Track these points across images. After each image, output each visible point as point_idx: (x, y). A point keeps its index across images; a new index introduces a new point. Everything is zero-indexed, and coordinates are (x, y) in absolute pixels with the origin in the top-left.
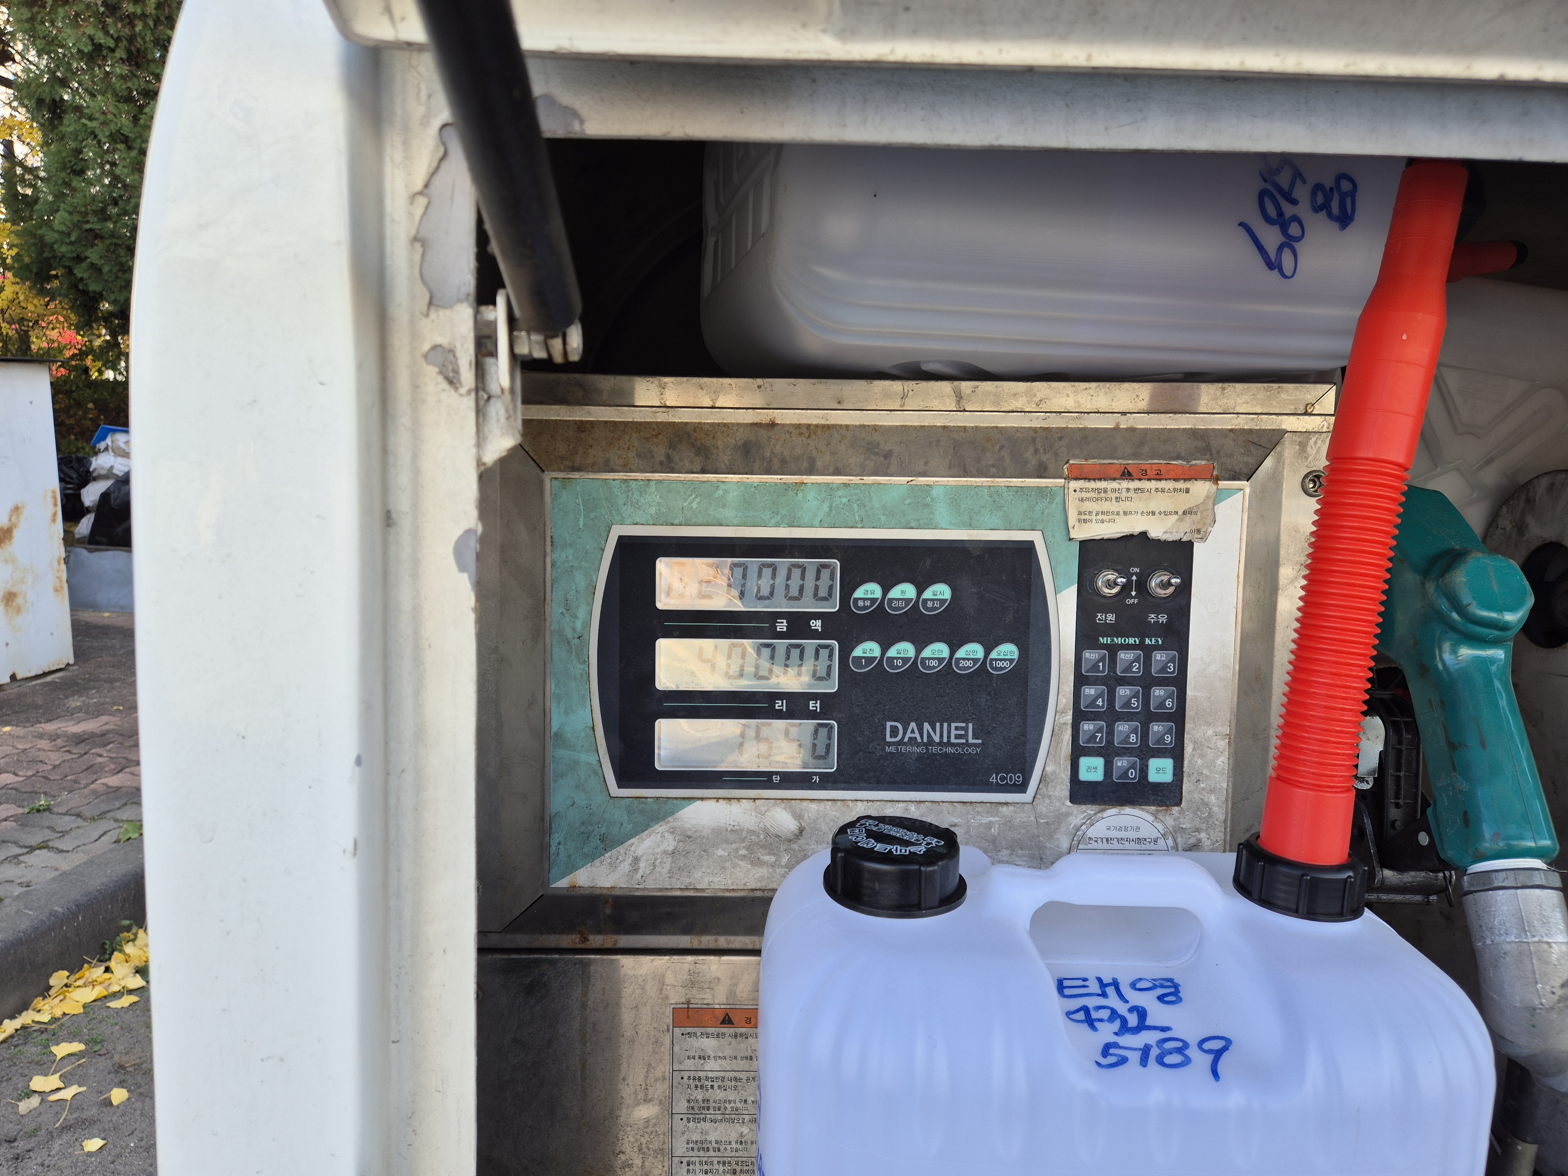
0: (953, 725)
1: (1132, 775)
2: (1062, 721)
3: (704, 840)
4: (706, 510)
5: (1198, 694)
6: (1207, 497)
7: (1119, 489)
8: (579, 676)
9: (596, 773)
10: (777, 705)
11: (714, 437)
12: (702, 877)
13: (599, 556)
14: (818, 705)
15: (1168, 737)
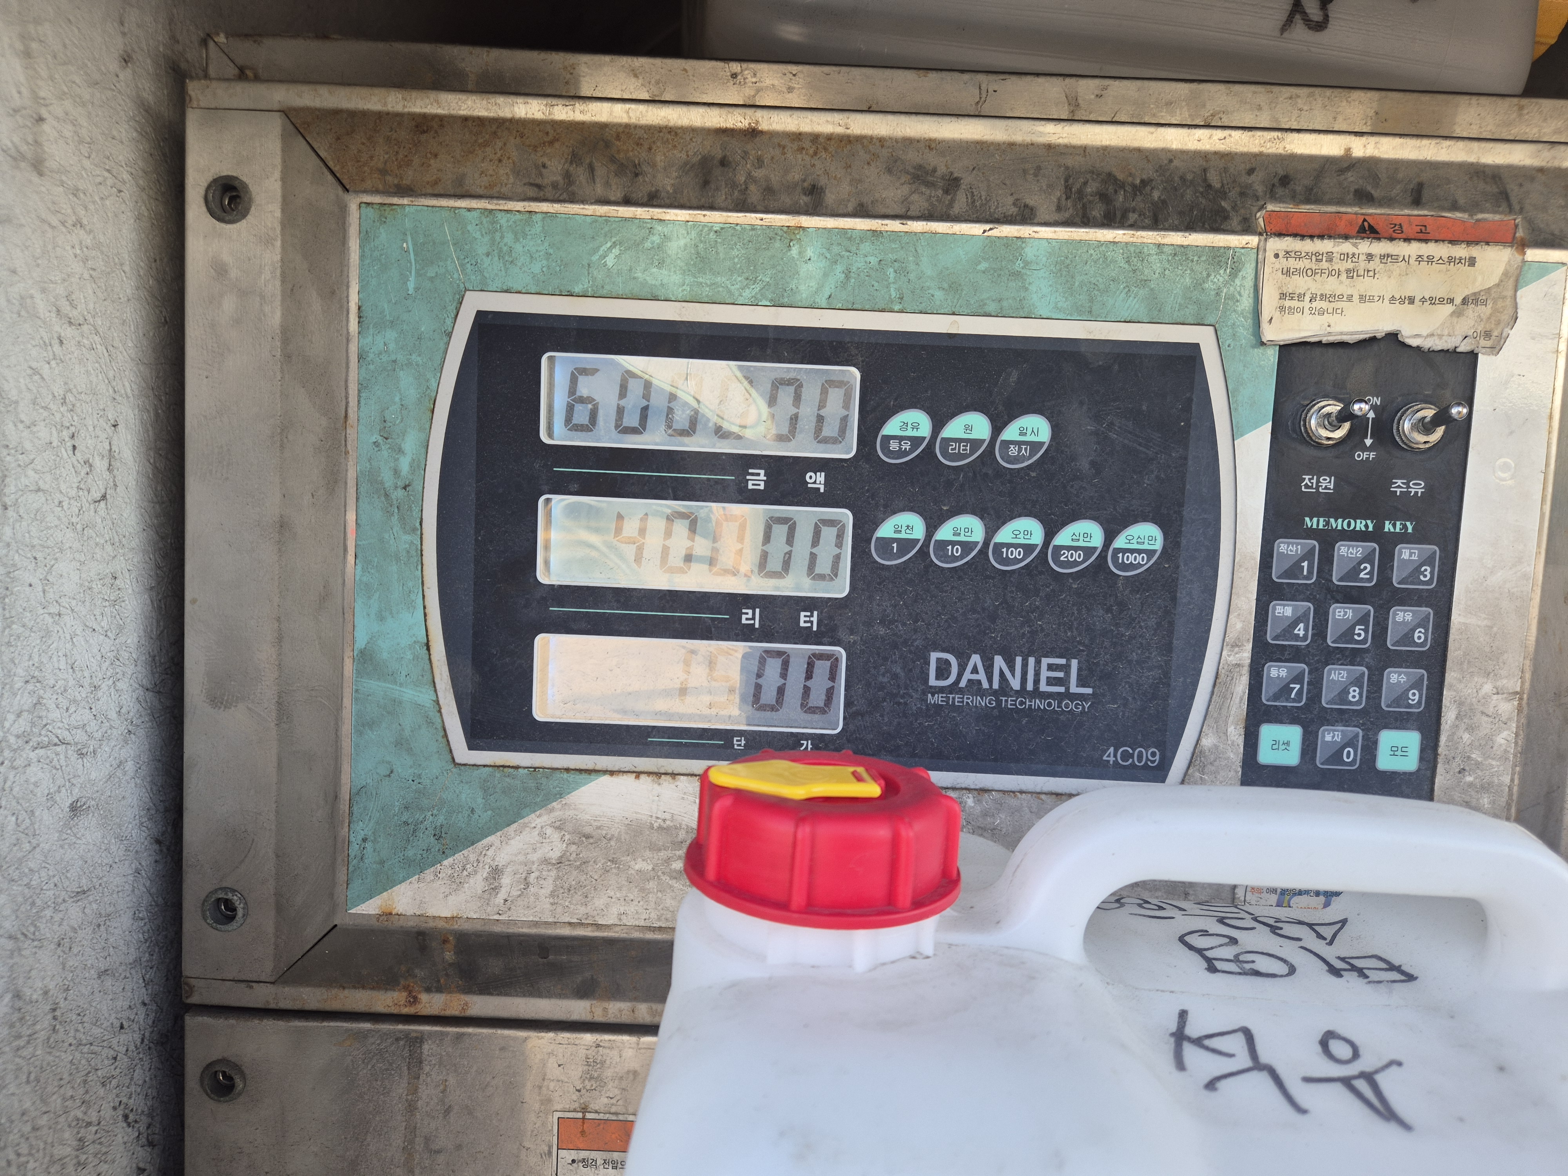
0: (1045, 661)
1: (1348, 757)
2: (1232, 660)
3: (613, 843)
4: (630, 270)
5: (1472, 621)
6: (1506, 274)
7: (1354, 255)
8: (404, 554)
9: (430, 723)
10: (744, 617)
11: (650, 149)
12: (607, 906)
13: (442, 346)
14: (815, 619)
15: (1414, 694)
